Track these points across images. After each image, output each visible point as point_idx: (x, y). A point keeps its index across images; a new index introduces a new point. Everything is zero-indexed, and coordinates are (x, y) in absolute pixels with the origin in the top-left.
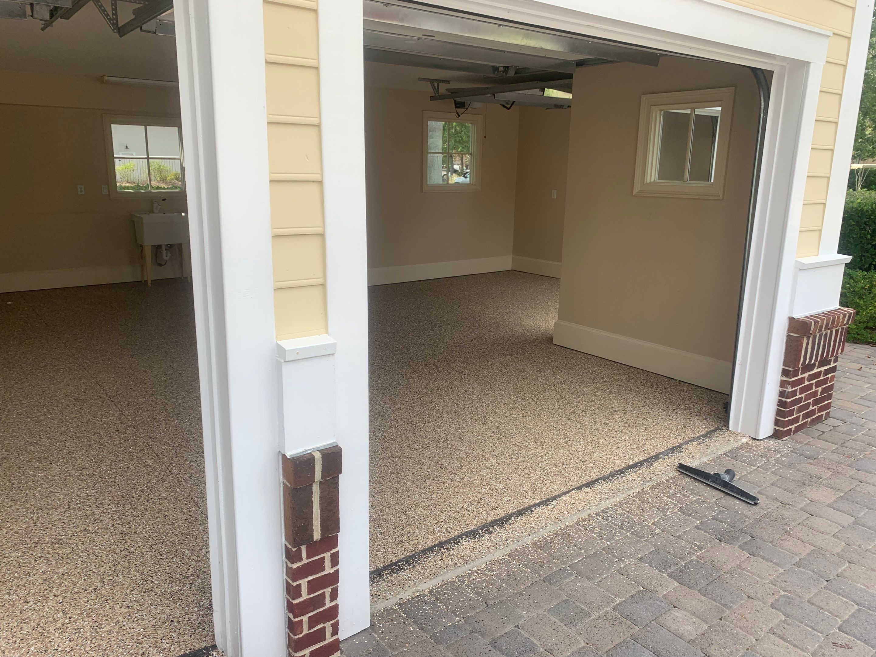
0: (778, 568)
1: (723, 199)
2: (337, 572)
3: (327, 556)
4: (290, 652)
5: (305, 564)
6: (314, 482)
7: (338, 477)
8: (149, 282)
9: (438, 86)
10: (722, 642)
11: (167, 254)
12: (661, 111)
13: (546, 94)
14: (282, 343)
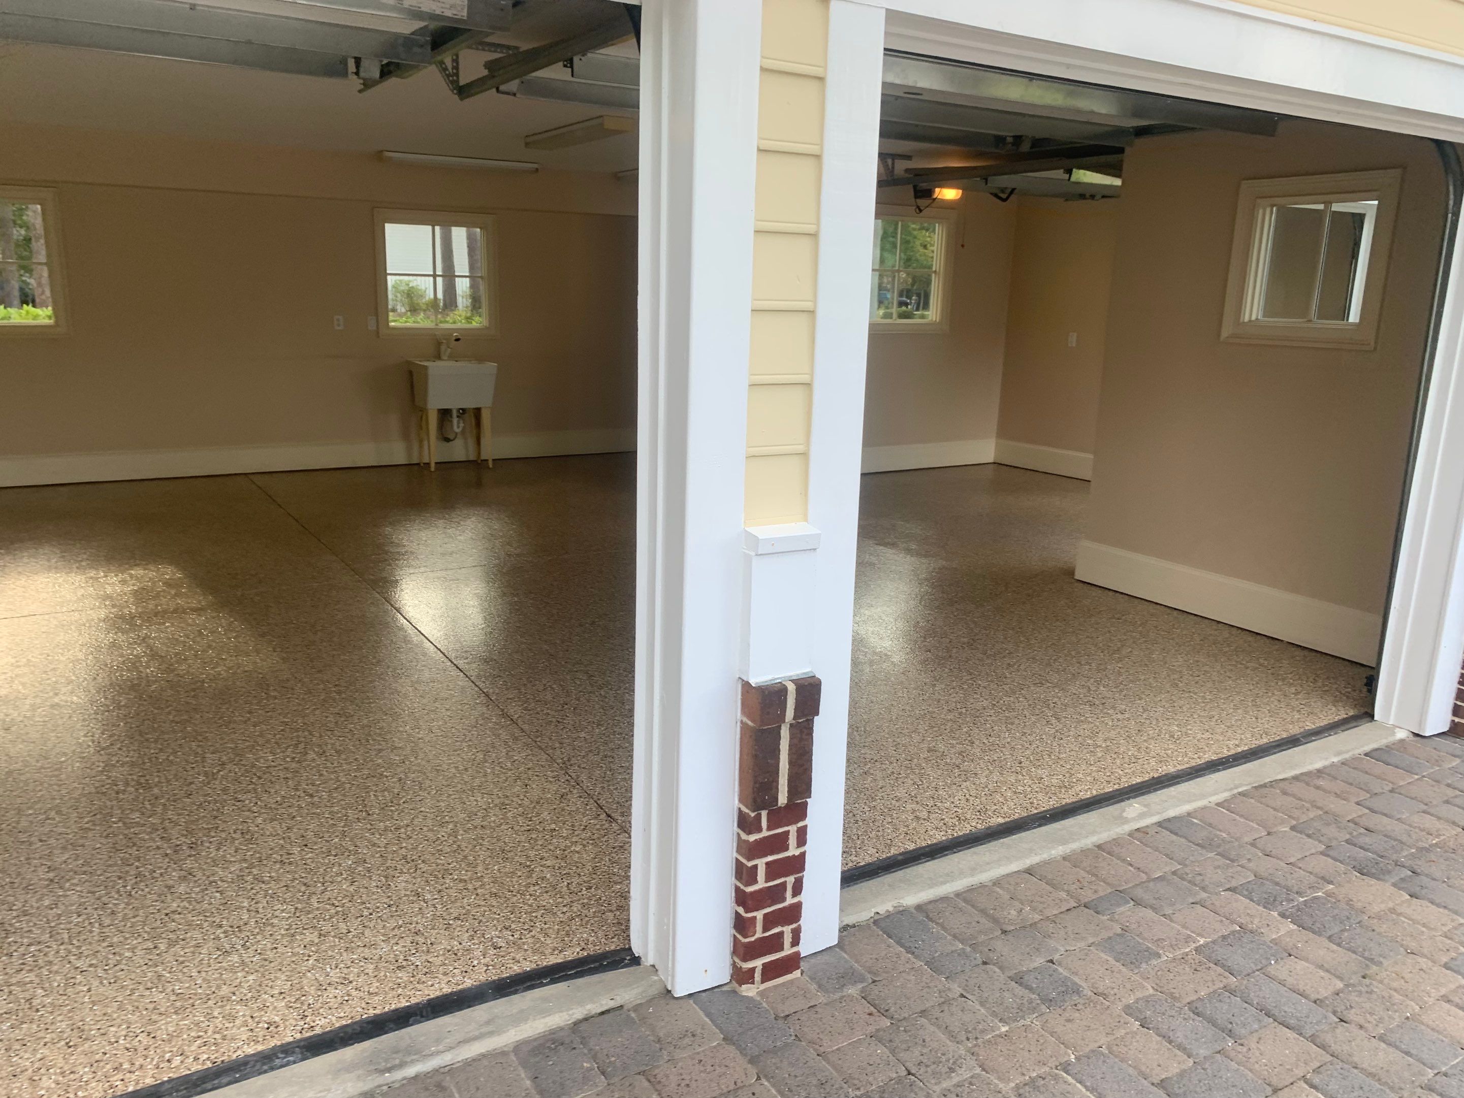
0: (1455, 917)
1: (1375, 349)
2: (803, 855)
3: (793, 829)
4: (734, 962)
5: (764, 838)
6: (784, 722)
7: (812, 721)
8: (433, 465)
9: (893, 164)
10: (1367, 1006)
11: (458, 423)
12: (1272, 206)
13: (1073, 179)
14: (752, 530)
